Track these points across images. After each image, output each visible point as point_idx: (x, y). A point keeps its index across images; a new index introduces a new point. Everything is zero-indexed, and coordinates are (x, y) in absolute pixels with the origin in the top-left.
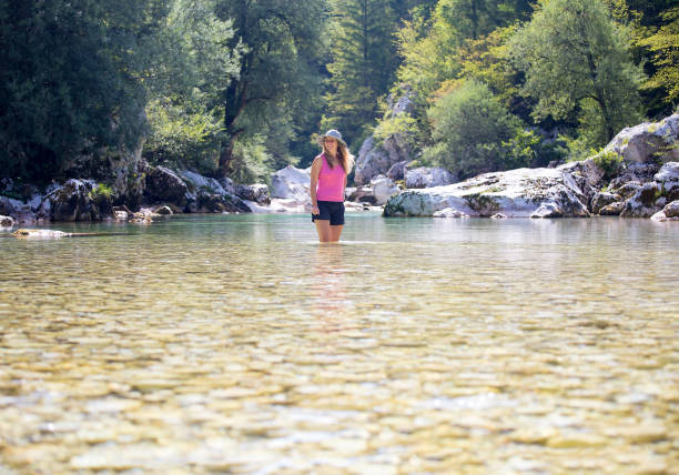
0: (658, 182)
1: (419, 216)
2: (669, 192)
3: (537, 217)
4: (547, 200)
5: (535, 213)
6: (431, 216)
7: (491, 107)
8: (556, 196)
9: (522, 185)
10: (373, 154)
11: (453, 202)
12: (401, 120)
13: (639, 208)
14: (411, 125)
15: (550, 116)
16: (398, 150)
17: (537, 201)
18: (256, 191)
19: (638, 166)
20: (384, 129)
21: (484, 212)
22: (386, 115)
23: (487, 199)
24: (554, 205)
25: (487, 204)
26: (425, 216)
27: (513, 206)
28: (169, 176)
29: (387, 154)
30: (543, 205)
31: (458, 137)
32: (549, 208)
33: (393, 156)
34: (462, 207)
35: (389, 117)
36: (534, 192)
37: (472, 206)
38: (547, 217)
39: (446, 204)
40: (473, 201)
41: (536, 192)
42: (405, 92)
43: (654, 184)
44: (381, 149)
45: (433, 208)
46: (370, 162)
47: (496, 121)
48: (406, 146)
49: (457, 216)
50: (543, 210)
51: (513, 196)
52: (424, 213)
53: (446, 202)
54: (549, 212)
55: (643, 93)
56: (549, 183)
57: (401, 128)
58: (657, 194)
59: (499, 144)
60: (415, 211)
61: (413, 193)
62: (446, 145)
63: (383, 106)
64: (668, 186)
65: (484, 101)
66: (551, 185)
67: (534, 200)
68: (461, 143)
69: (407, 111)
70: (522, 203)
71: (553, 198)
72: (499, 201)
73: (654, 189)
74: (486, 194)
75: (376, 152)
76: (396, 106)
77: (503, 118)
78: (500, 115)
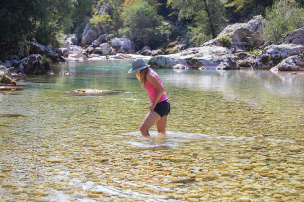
0: (269, 53)
1: (164, 68)
2: (274, 58)
3: (220, 69)
4: (223, 61)
5: (219, 67)
6: (171, 68)
7: (150, 12)
8: (227, 59)
9: (210, 54)
10: (91, 31)
11: (180, 61)
12: (103, 16)
13: (261, 65)
14: (108, 18)
15: (185, 17)
16: (102, 29)
17: (219, 62)
18: (62, 51)
19: (239, 43)
20: (96, 19)
21: (195, 66)
22: (96, 13)
23: (196, 60)
24: (226, 63)
25: (196, 62)
26: (167, 68)
27: (208, 64)
28: (37, 47)
29: (97, 31)
30: (222, 63)
31: (135, 25)
32: (224, 65)
33: (100, 32)
34: (184, 64)
35: (97, 14)
36: (216, 57)
37: (188, 63)
38: (224, 69)
39: (177, 62)
40: (189, 61)
41: (217, 57)
42: (104, 3)
43: (267, 54)
44: (94, 29)
45: (171, 64)
46: (89, 34)
47: (152, 18)
48: (106, 27)
49: (183, 68)
50: (222, 66)
51: (208, 59)
52: (167, 66)
53: (177, 61)
54: (225, 67)
55: (226, 8)
56: (222, 53)
57: (104, 19)
58: (269, 59)
59: (154, 28)
60: (162, 65)
61: (161, 57)
62: (129, 28)
63: (94, 9)
64: (274, 56)
65: (146, 9)
66: (223, 55)
67: (217, 61)
68: (136, 27)
69: (106, 11)
70: (212, 63)
71: (225, 60)
72: (201, 61)
73: (267, 57)
74: (195, 58)
75: (92, 30)
76: (101, 9)
77: (156, 16)
78: (154, 15)
